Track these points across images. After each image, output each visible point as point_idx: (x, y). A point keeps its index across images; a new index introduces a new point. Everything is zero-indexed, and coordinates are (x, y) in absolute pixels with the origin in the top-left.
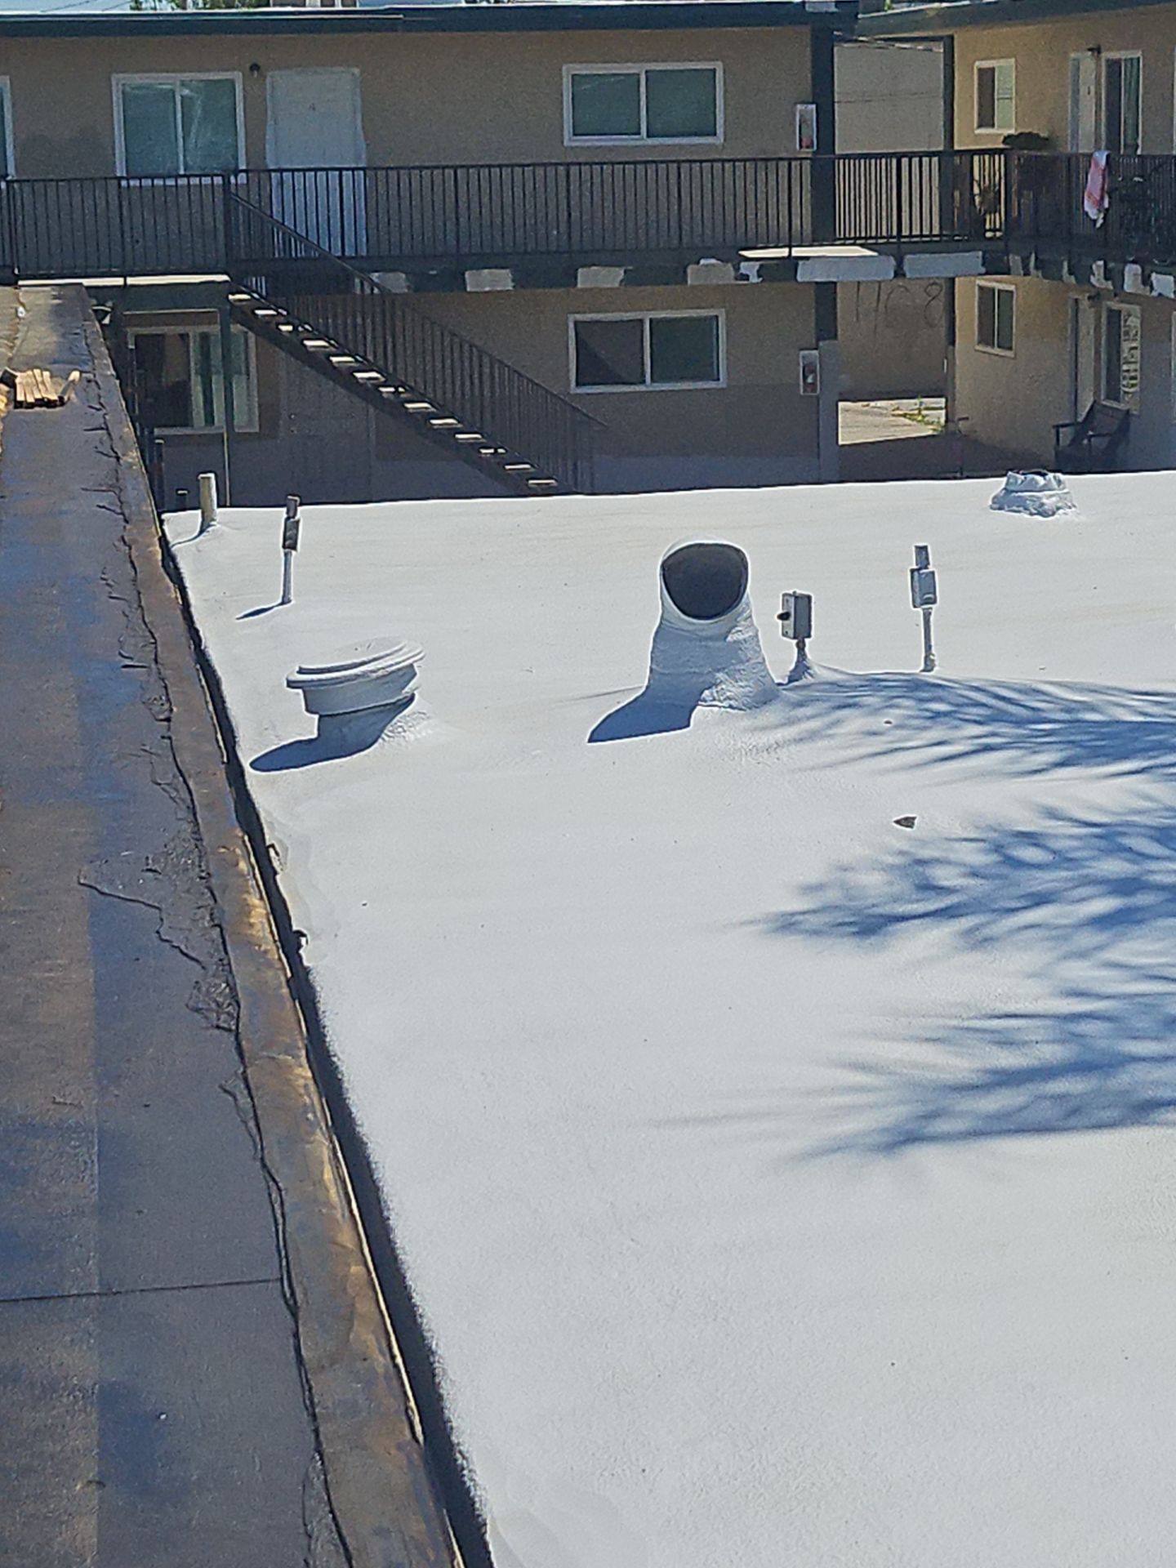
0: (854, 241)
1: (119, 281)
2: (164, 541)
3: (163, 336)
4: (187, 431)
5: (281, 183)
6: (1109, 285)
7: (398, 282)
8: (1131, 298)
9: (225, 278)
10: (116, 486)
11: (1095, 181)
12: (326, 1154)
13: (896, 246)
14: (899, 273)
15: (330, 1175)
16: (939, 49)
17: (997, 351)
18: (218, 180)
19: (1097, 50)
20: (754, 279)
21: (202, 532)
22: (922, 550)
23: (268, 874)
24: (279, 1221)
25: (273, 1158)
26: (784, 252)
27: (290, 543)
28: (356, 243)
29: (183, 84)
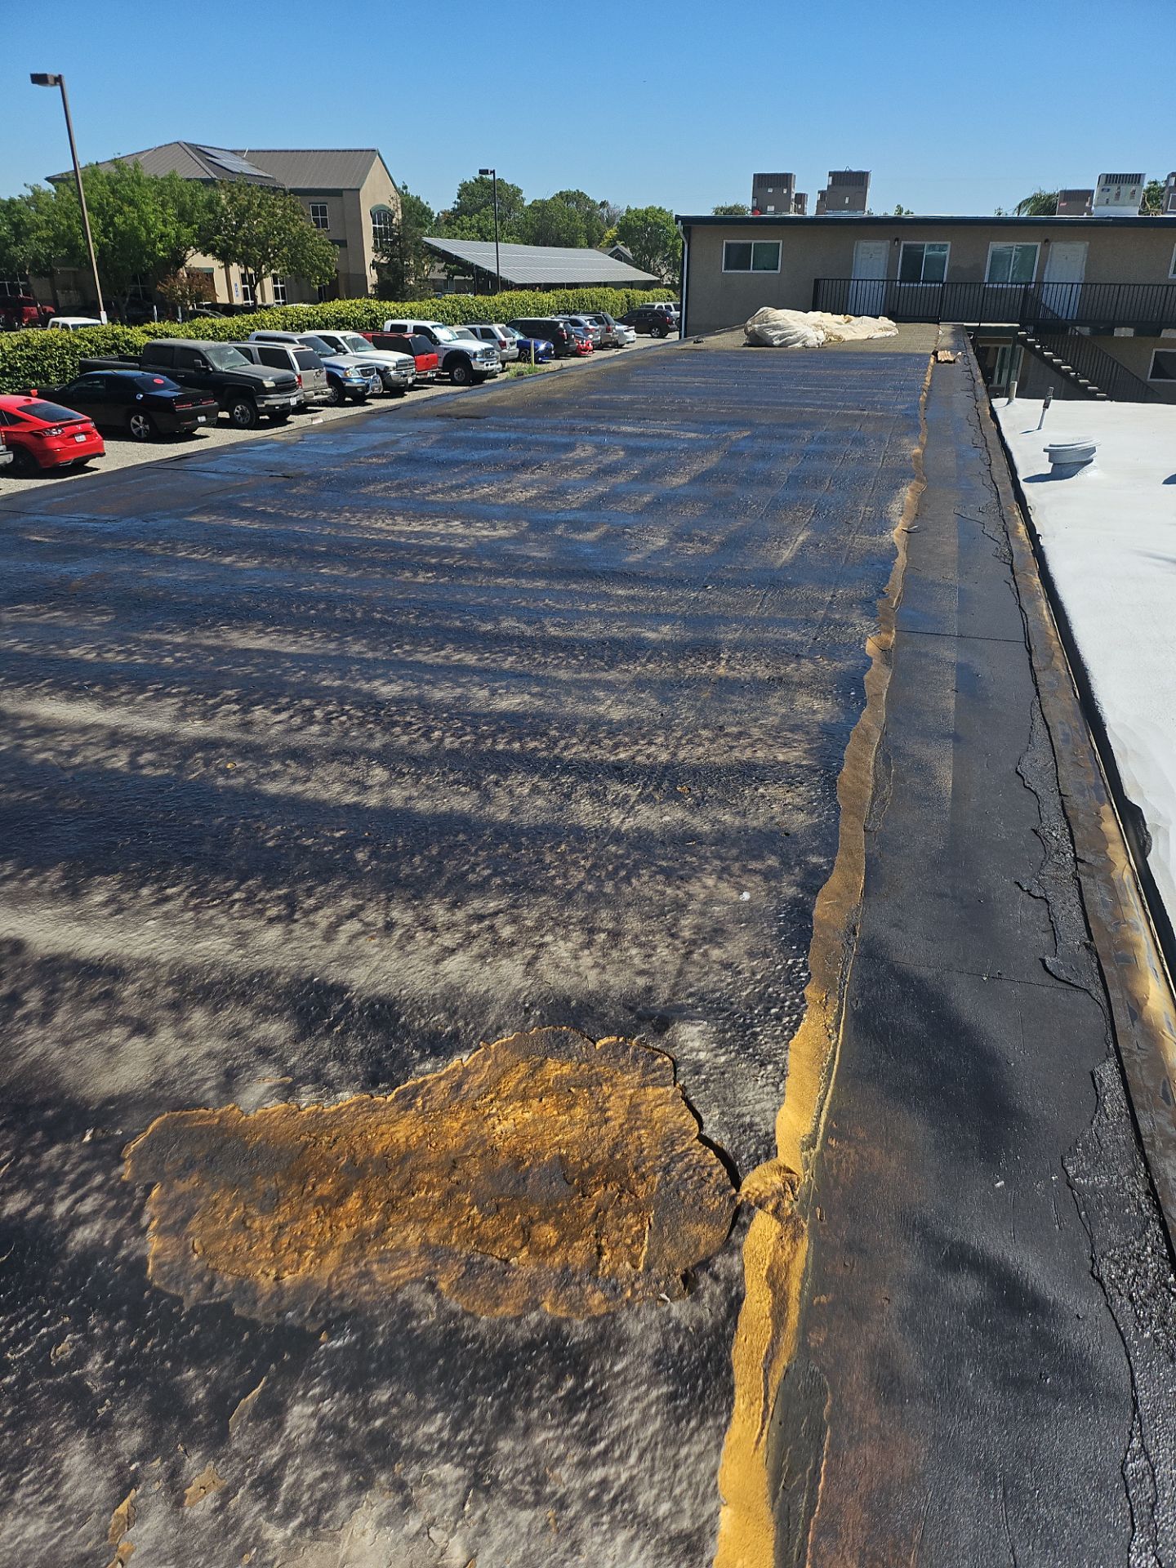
1: (977, 324)
2: (991, 408)
5: (1048, 288)
7: (1086, 331)
10: (973, 389)
12: (1044, 606)
21: (1008, 405)
24: (1026, 627)
25: (1024, 604)
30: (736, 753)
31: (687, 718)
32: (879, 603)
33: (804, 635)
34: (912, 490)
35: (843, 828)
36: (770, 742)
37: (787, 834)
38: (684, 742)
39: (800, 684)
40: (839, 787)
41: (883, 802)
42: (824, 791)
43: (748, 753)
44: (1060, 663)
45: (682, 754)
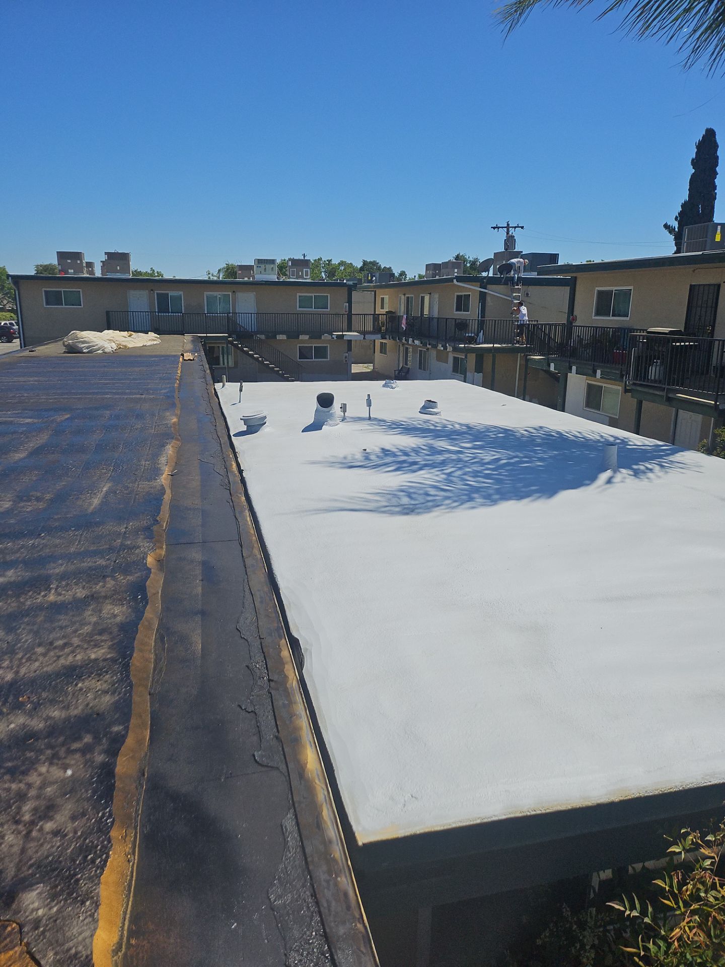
0: (356, 331)
1: (205, 335)
2: (215, 389)
3: (214, 347)
4: (219, 366)
5: (239, 316)
6: (406, 342)
7: (263, 337)
8: (410, 345)
9: (227, 335)
10: (205, 378)
11: (404, 321)
12: (248, 515)
13: (364, 333)
14: (364, 338)
15: (249, 519)
16: (373, 293)
17: (383, 355)
18: (226, 315)
19: (405, 295)
20: (335, 338)
21: (223, 387)
22: (369, 395)
23: (236, 458)
24: (239, 528)
25: (237, 515)
26: (341, 333)
27: (241, 390)
28: (254, 328)
29: (219, 295)
30: (62, 661)
31: (26, 641)
32: (155, 528)
33: (108, 559)
34: (172, 447)
35: (136, 698)
36: (85, 646)
37: (98, 714)
38: (24, 661)
39: (106, 597)
40: (132, 668)
41: (161, 671)
42: (122, 674)
43: (70, 658)
44: (257, 552)
45: (23, 671)
